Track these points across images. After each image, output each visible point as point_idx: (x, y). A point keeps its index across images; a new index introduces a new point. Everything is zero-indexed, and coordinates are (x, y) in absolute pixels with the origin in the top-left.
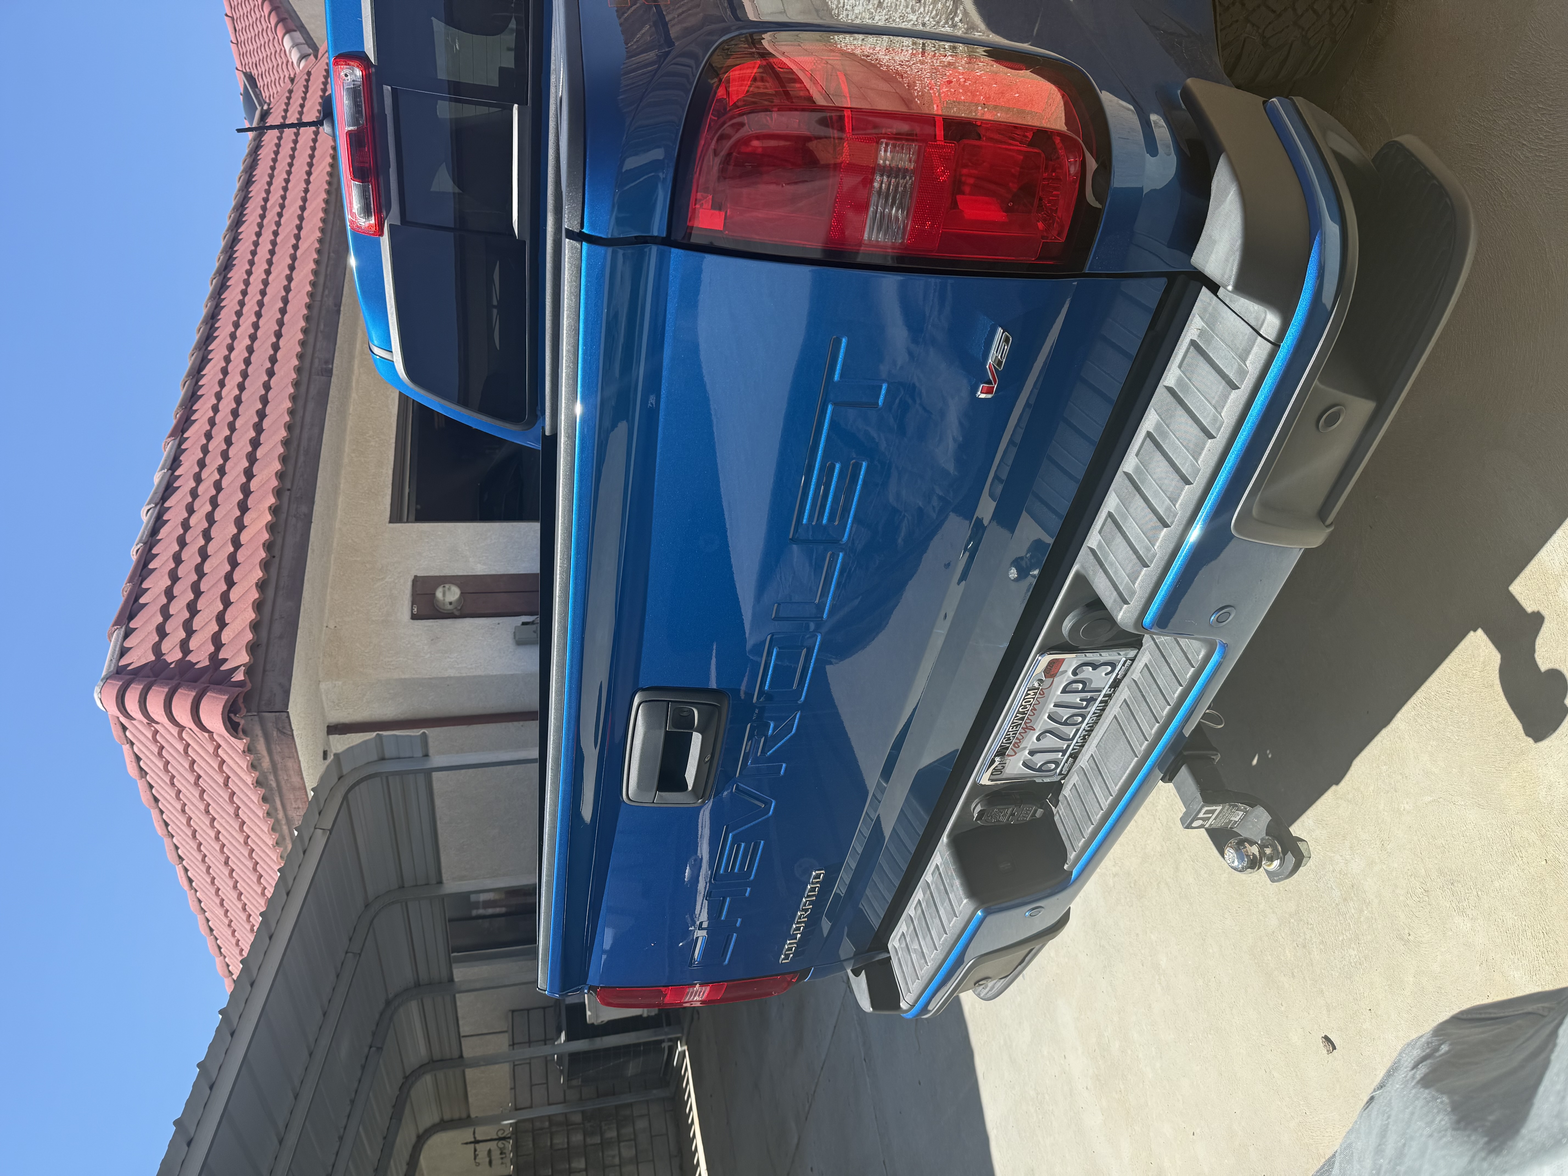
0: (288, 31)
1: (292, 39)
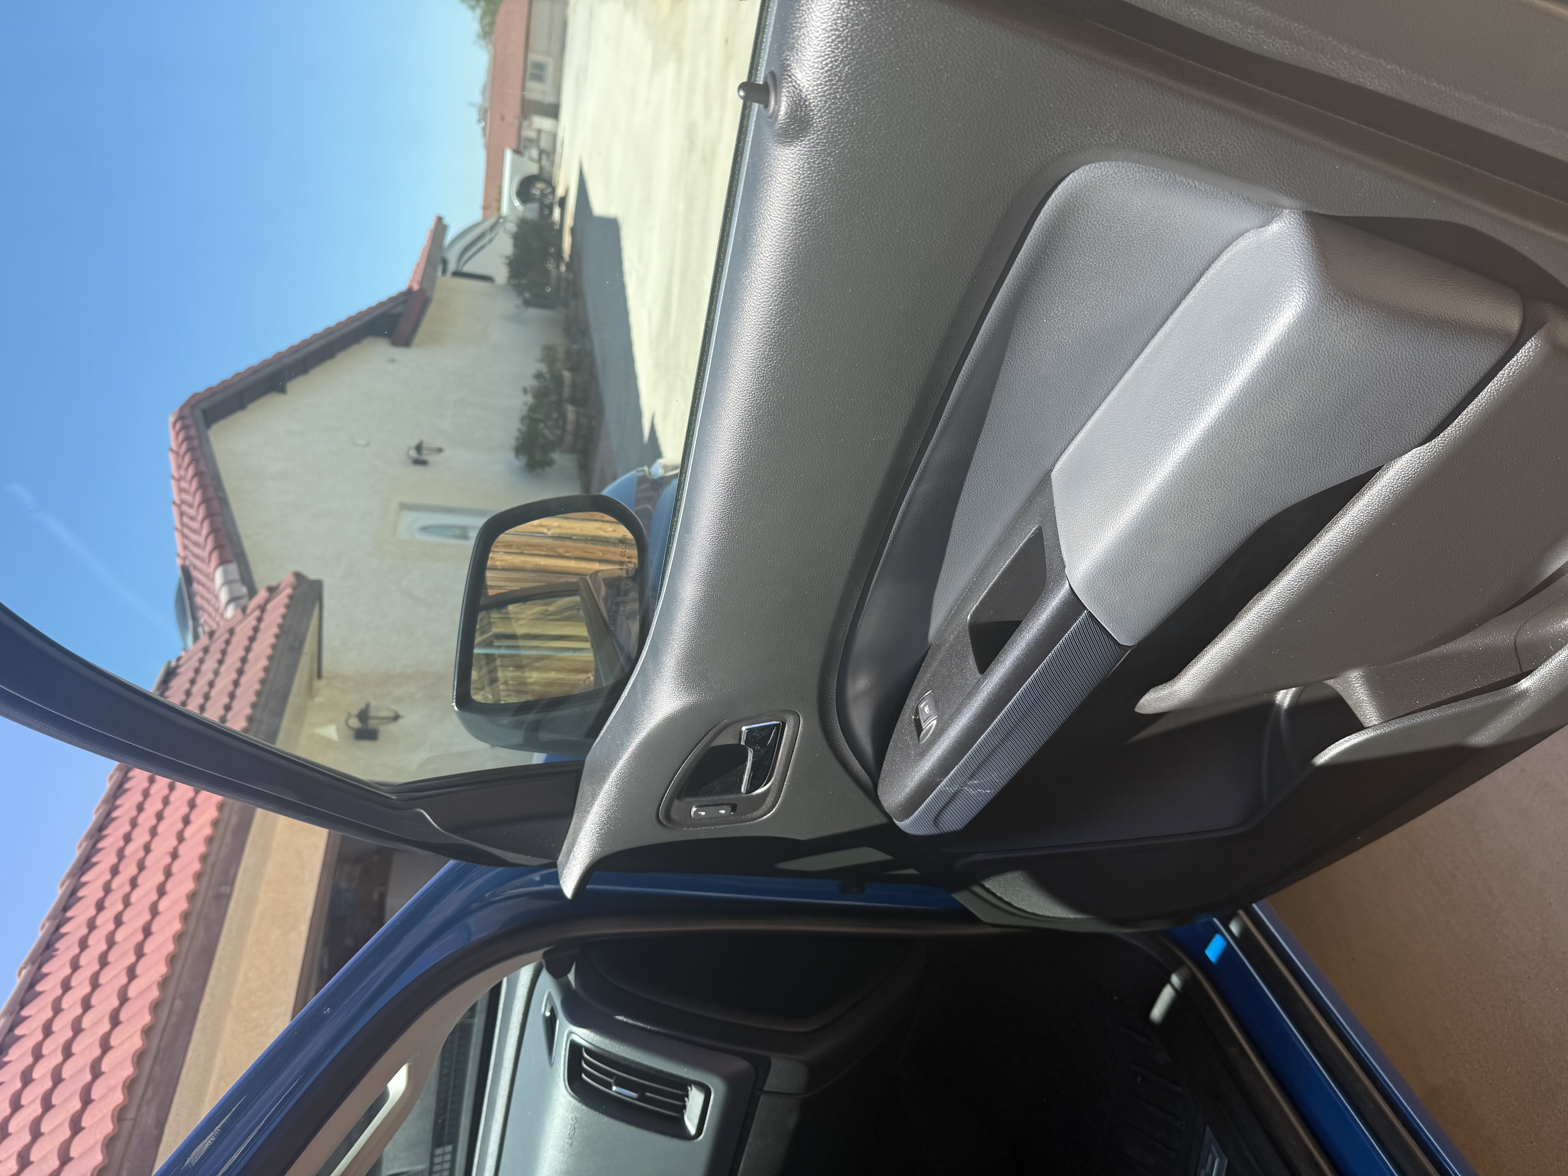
0: (223, 562)
1: (226, 574)
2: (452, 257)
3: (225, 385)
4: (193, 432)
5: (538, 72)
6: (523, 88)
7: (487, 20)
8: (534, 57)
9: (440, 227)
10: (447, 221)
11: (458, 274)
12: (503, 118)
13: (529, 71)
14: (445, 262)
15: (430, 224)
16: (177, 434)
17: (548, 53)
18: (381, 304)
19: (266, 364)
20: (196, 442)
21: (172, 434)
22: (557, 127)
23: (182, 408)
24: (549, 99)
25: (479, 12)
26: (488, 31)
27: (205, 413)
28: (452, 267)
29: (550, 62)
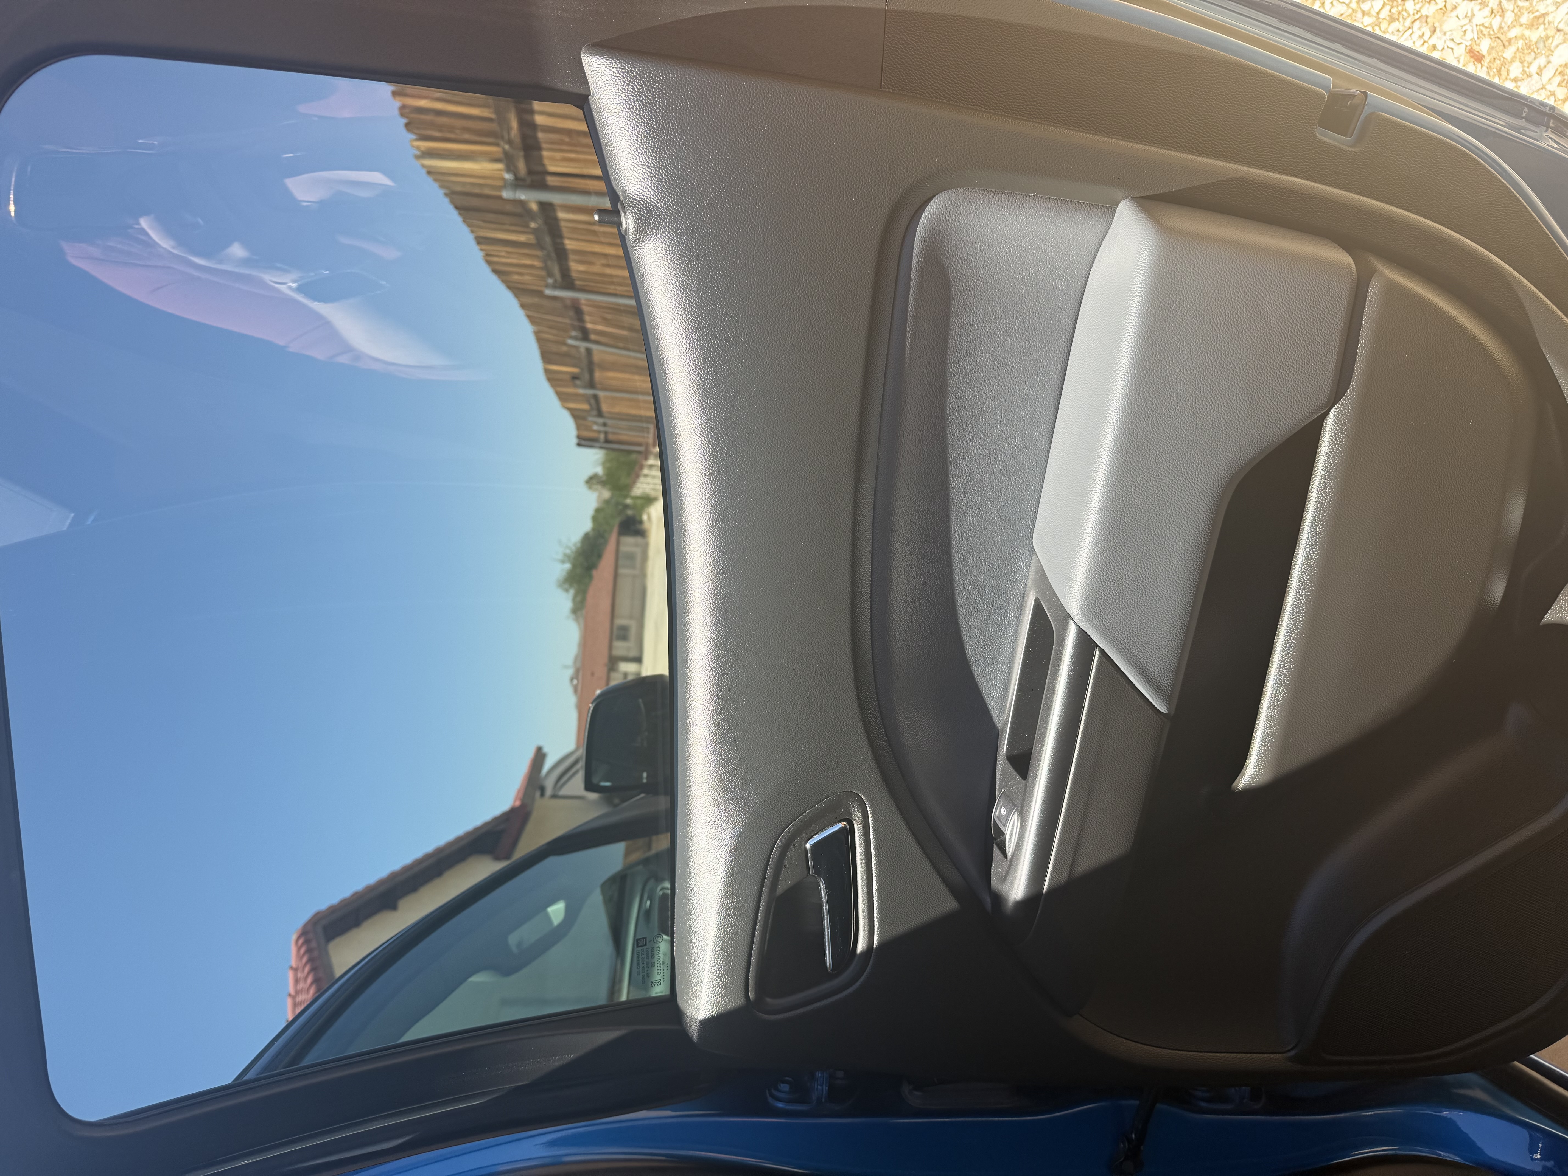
2: (549, 784)
3: (345, 904)
4: (314, 944)
5: (623, 634)
6: (611, 647)
7: (579, 599)
8: (619, 622)
9: (540, 756)
10: (546, 750)
11: (554, 796)
12: (593, 674)
13: (615, 632)
14: (542, 790)
15: (530, 754)
16: (299, 949)
17: (631, 617)
18: (486, 824)
19: (381, 883)
20: (316, 954)
21: (293, 949)
22: (640, 669)
23: (305, 926)
24: (633, 653)
25: (572, 592)
26: (578, 609)
27: (325, 928)
28: (549, 792)
29: (633, 624)
